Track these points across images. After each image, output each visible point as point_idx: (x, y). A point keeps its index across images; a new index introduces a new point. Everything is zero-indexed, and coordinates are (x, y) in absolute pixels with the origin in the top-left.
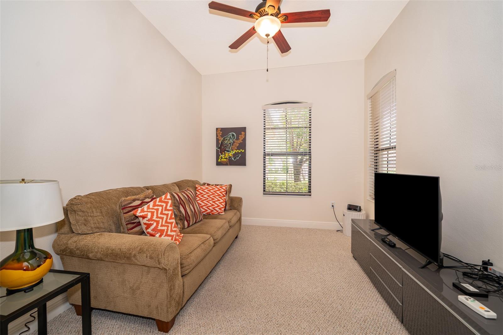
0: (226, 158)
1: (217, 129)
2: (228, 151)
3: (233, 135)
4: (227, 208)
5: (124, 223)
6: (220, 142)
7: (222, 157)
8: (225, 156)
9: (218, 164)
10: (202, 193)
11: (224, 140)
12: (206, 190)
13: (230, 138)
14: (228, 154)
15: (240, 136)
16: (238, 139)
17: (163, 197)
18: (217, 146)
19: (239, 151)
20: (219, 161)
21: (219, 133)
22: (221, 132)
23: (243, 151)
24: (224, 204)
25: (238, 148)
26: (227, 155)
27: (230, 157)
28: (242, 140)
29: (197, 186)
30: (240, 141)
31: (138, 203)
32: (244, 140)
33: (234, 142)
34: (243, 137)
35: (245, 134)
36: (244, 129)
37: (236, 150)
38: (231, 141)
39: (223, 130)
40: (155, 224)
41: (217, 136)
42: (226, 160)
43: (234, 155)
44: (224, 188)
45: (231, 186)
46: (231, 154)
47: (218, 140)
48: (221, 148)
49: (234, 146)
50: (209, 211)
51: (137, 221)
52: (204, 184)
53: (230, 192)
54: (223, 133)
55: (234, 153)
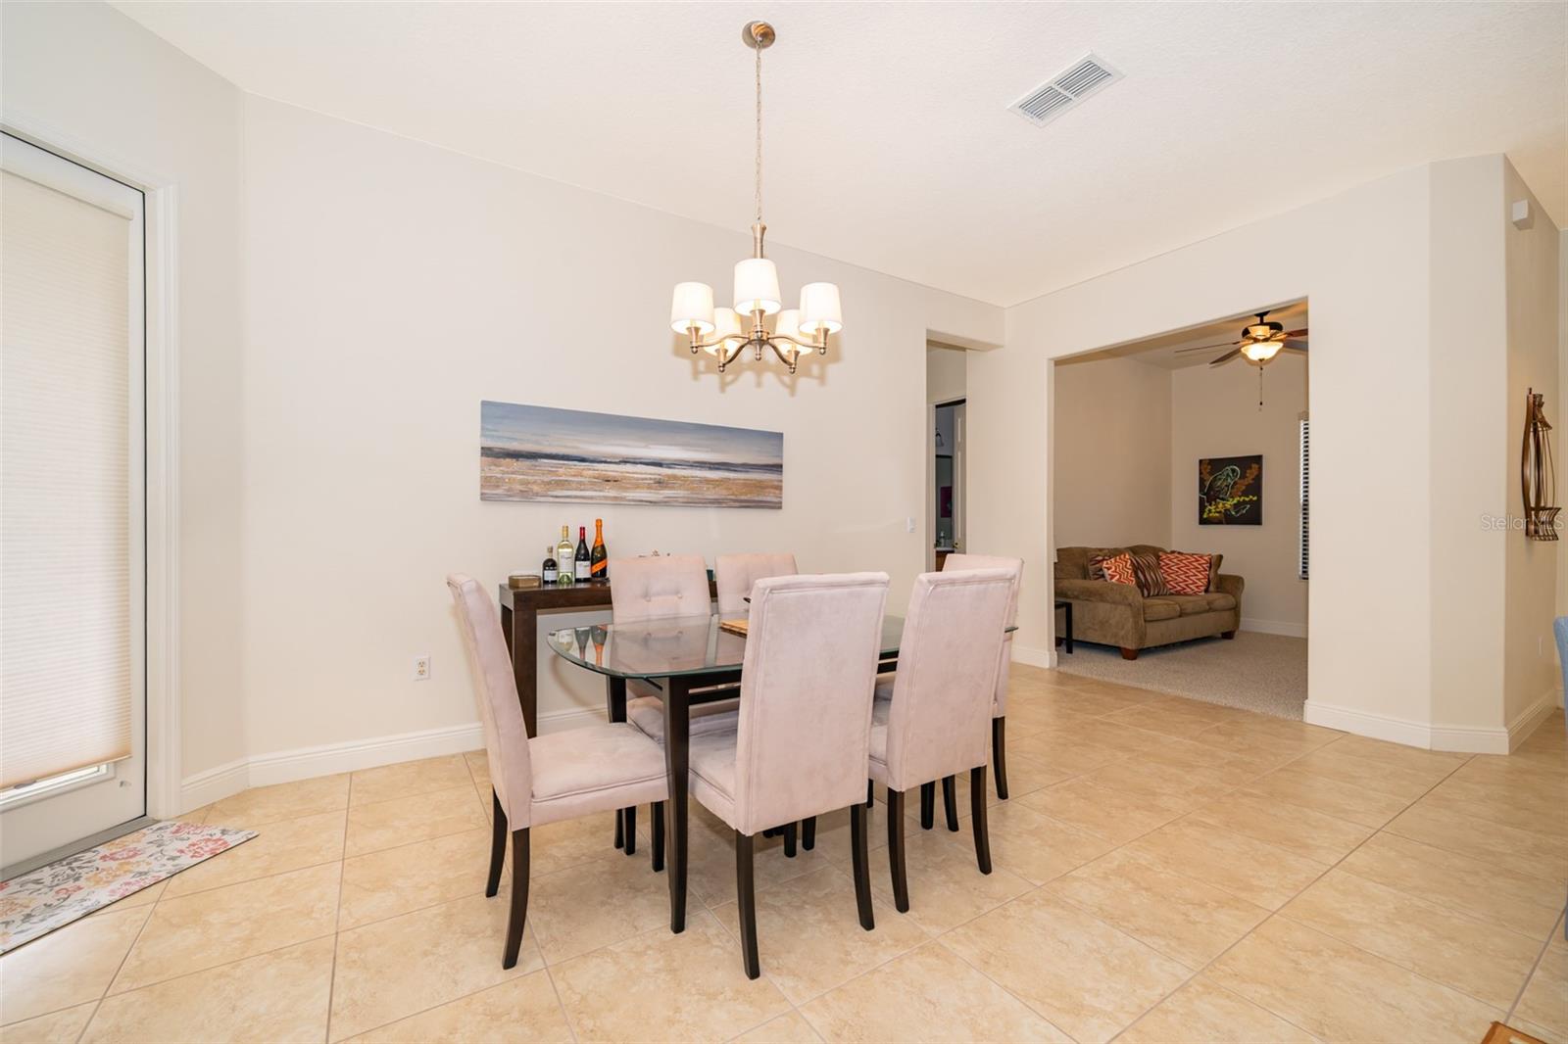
0: (1220, 512)
1: (1201, 461)
2: (1223, 499)
3: (1233, 471)
4: (1212, 588)
5: (1091, 573)
6: (1207, 484)
7: (1210, 511)
8: (1217, 507)
9: (1203, 521)
10: (1167, 564)
11: (1215, 479)
12: (1175, 560)
13: (1228, 475)
14: (1224, 504)
15: (1248, 471)
16: (1243, 476)
17: (1122, 556)
18: (1201, 490)
19: (1247, 499)
20: (1205, 516)
21: (1205, 469)
22: (1209, 467)
23: (1255, 498)
24: (1205, 581)
25: (1245, 493)
26: (1220, 505)
27: (1228, 510)
28: (1253, 479)
29: (1160, 554)
30: (1249, 480)
31: (1100, 558)
32: (1258, 478)
33: (1235, 483)
34: (1256, 473)
35: (1260, 469)
36: (1258, 459)
37: (1240, 497)
38: (1229, 480)
39: (1212, 462)
40: (1118, 576)
41: (1201, 473)
42: (1217, 515)
43: (1235, 506)
44: (1206, 558)
45: (1221, 557)
46: (1229, 504)
47: (1202, 481)
48: (1208, 494)
49: (1235, 490)
50: (1179, 588)
51: (1101, 573)
52: (1173, 552)
53: (1219, 566)
54: (1211, 468)
55: (1235, 501)
